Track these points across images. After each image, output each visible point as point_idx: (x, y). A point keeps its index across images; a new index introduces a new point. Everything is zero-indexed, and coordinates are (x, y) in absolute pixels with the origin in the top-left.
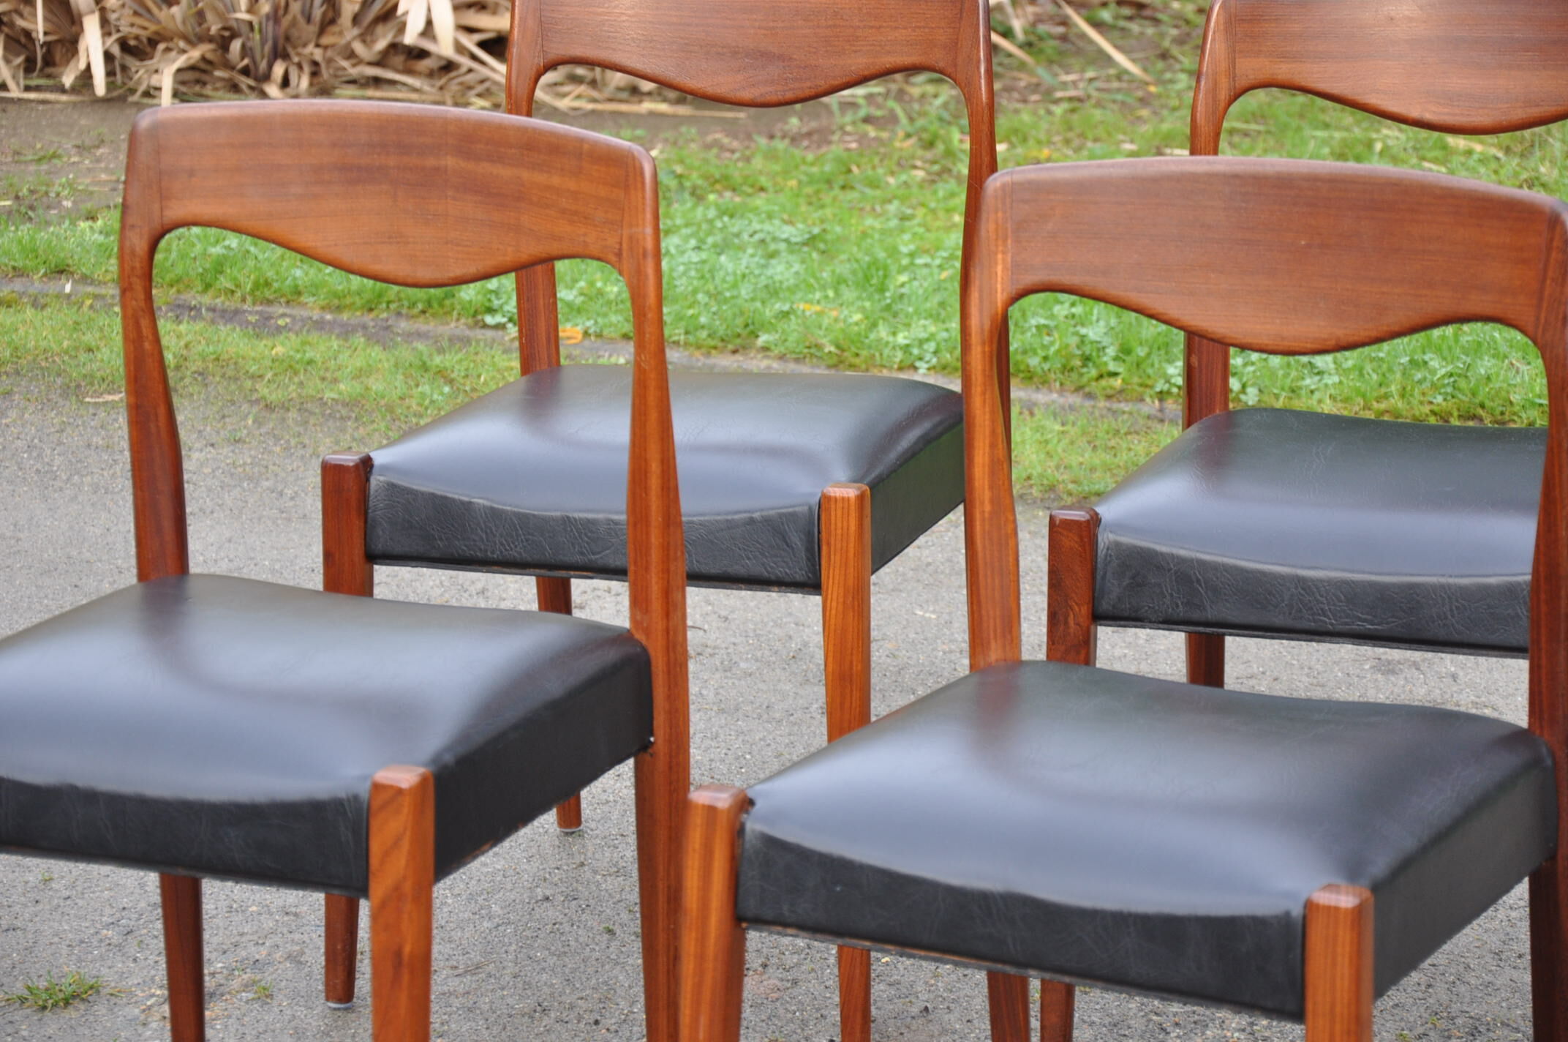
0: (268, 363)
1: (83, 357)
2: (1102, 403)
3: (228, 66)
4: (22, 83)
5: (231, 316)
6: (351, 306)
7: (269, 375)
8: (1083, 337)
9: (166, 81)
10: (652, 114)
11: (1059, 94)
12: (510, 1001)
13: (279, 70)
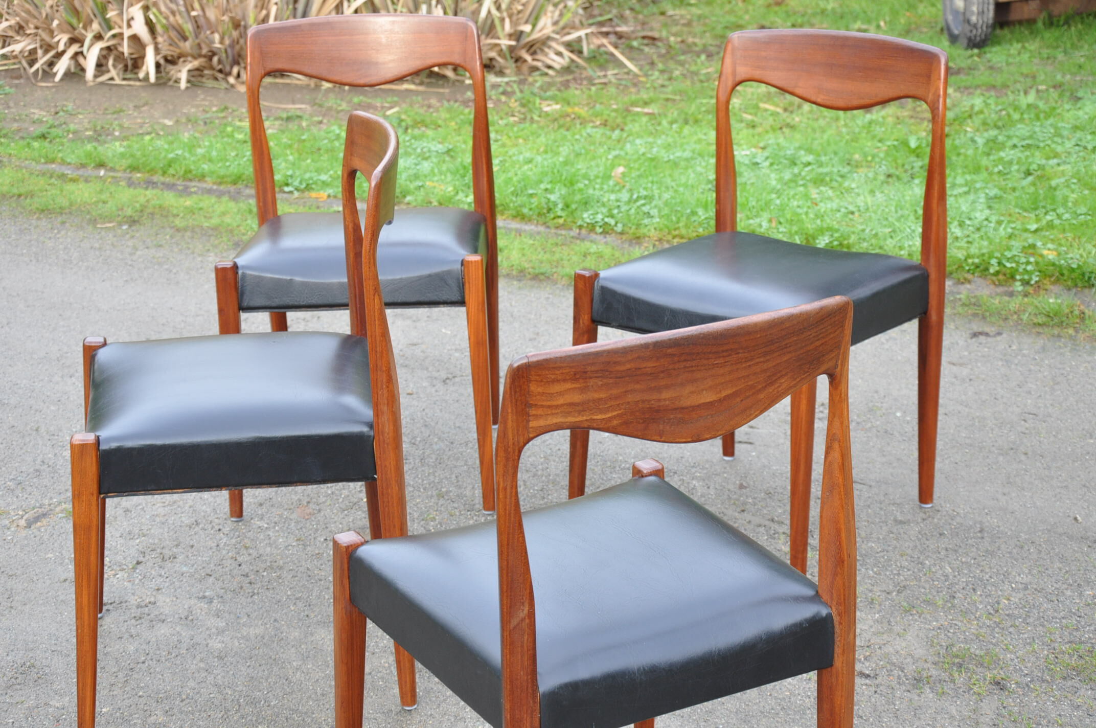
0: (182, 209)
1: (100, 205)
2: (553, 231)
3: (212, 68)
4: (121, 76)
5: (170, 187)
6: (226, 183)
7: (181, 215)
8: (549, 200)
9: (183, 76)
10: (407, 90)
11: (597, 81)
12: (183, 519)
13: (235, 70)
